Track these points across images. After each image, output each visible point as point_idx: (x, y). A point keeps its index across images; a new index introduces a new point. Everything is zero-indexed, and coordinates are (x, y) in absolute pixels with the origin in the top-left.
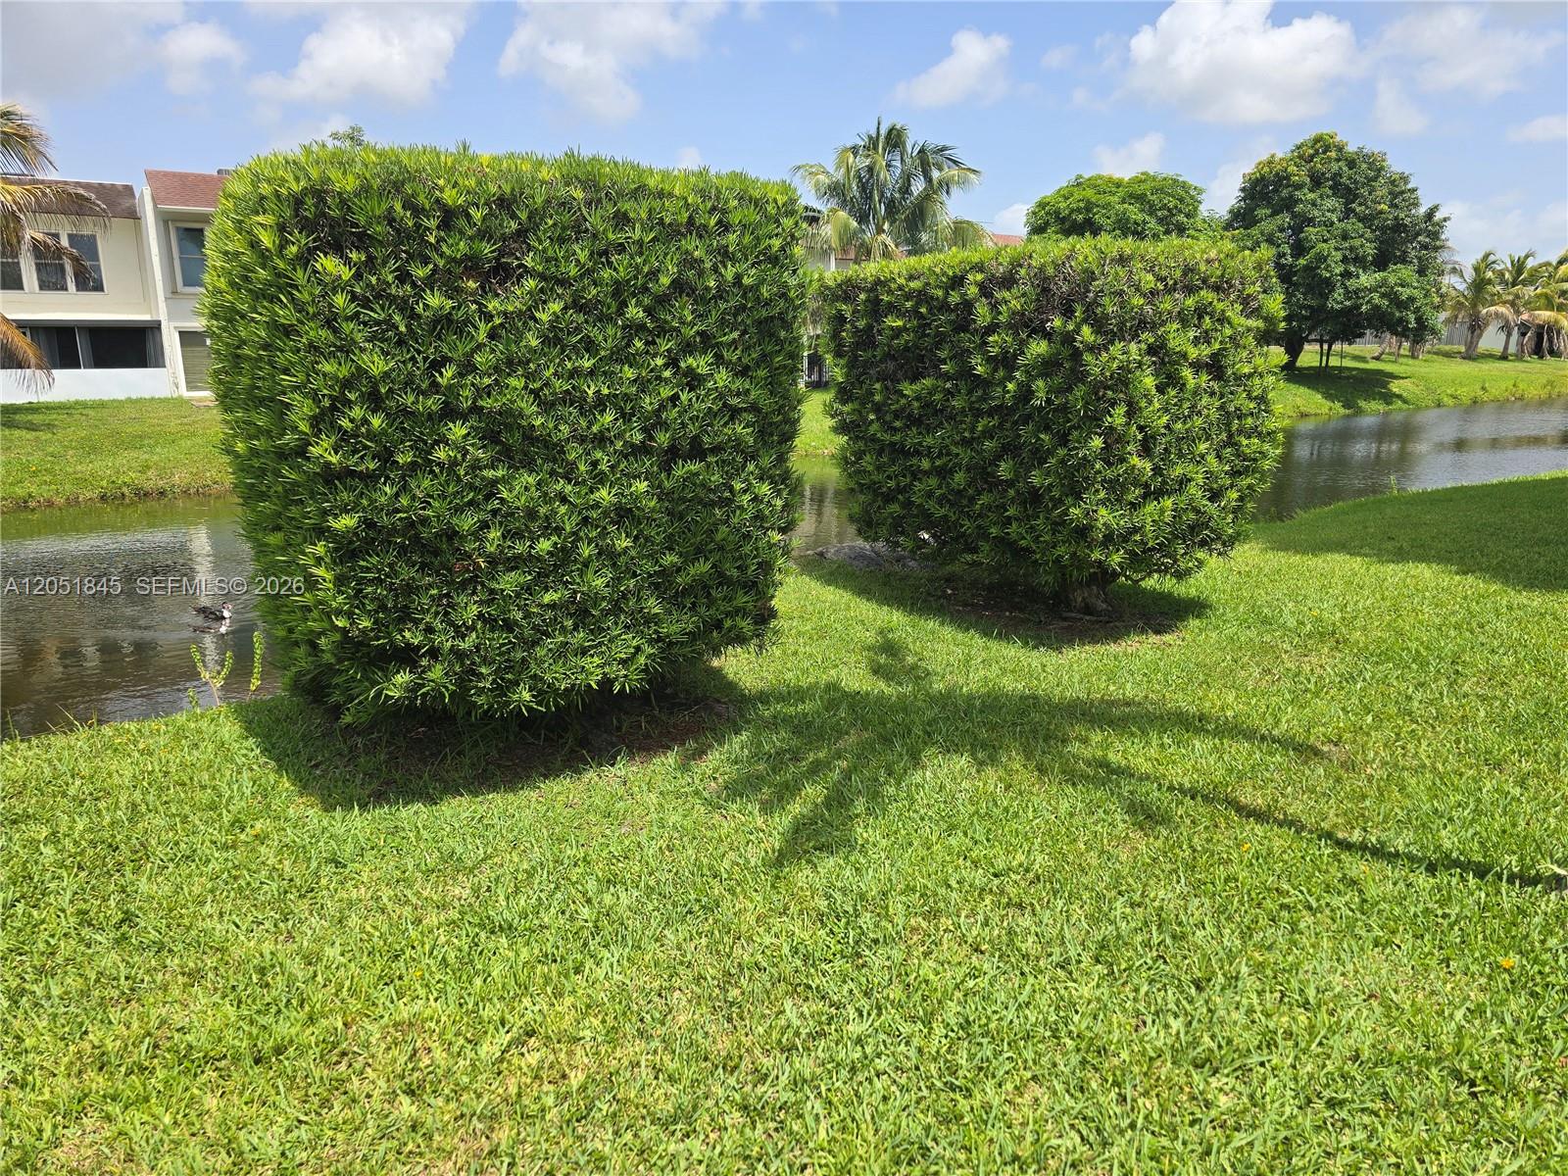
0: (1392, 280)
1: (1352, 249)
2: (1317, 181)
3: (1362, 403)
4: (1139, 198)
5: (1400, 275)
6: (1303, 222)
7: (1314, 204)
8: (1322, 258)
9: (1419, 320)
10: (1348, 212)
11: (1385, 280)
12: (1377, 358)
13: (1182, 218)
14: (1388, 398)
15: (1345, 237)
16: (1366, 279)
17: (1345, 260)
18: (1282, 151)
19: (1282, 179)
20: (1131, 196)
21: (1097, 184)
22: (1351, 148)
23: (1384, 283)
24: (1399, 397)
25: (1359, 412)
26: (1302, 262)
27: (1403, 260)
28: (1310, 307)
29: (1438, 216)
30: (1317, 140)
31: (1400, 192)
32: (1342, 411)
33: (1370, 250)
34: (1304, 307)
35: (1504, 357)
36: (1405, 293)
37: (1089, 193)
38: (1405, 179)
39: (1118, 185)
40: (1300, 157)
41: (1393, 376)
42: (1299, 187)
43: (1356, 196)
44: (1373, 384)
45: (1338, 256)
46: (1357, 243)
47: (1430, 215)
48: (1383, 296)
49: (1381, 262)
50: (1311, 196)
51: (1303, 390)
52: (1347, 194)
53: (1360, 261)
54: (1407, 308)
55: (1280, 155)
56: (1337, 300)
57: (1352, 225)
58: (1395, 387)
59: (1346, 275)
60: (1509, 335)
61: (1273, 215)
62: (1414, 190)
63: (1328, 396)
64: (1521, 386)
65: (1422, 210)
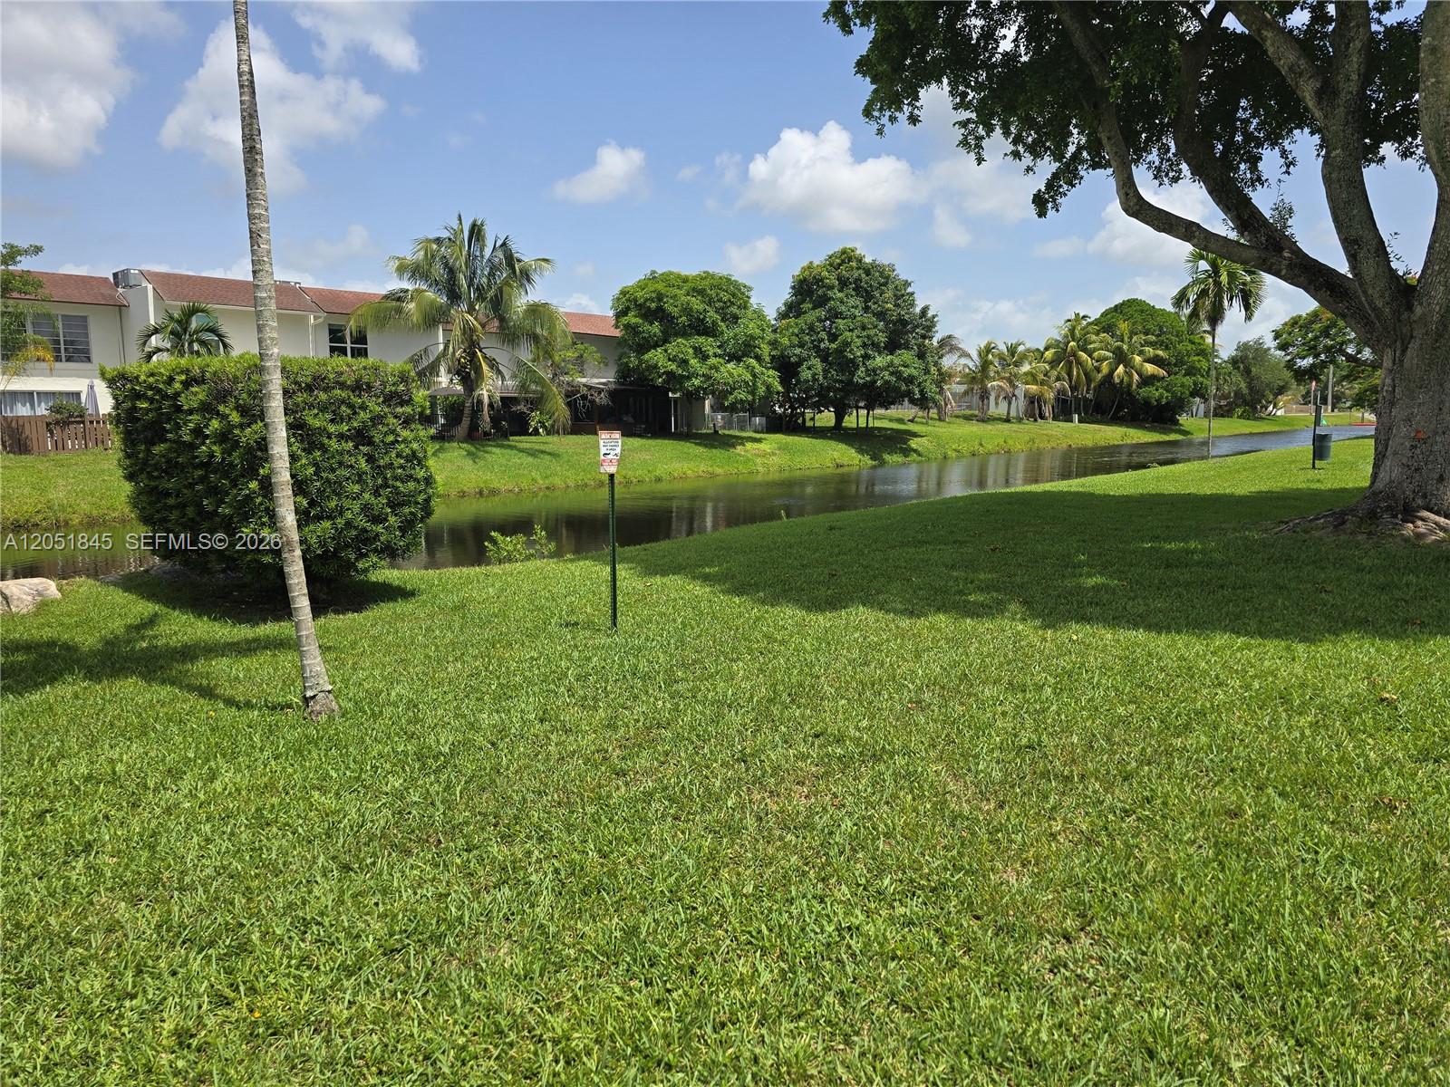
0: (897, 361)
1: (868, 337)
2: (843, 283)
3: (887, 457)
4: (701, 292)
5: (905, 359)
6: (836, 315)
7: (842, 302)
8: (847, 344)
9: (921, 392)
10: (866, 309)
11: (892, 361)
12: (912, 421)
13: (734, 309)
14: (907, 452)
15: (864, 328)
16: (880, 361)
17: (864, 345)
18: (819, 259)
19: (819, 281)
20: (694, 289)
21: (667, 279)
22: (868, 260)
23: (891, 364)
24: (915, 451)
25: (883, 463)
26: (834, 346)
27: (907, 347)
28: (841, 381)
29: (930, 314)
30: (844, 252)
31: (903, 295)
32: (871, 463)
33: (882, 338)
34: (837, 381)
35: (1008, 420)
36: (906, 372)
37: (660, 287)
38: (907, 284)
39: (685, 280)
40: (831, 265)
41: (915, 435)
42: (831, 288)
43: (873, 297)
44: (897, 441)
45: (859, 342)
46: (872, 332)
47: (924, 311)
48: (892, 374)
49: (892, 347)
50: (840, 295)
51: (842, 446)
52: (867, 296)
53: (875, 346)
54: (912, 383)
55: (816, 263)
56: (860, 376)
57: (869, 319)
58: (913, 443)
59: (866, 357)
60: (1010, 403)
61: (814, 308)
62: (912, 294)
63: (861, 451)
64: (1010, 442)
65: (918, 310)
